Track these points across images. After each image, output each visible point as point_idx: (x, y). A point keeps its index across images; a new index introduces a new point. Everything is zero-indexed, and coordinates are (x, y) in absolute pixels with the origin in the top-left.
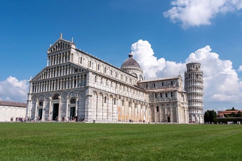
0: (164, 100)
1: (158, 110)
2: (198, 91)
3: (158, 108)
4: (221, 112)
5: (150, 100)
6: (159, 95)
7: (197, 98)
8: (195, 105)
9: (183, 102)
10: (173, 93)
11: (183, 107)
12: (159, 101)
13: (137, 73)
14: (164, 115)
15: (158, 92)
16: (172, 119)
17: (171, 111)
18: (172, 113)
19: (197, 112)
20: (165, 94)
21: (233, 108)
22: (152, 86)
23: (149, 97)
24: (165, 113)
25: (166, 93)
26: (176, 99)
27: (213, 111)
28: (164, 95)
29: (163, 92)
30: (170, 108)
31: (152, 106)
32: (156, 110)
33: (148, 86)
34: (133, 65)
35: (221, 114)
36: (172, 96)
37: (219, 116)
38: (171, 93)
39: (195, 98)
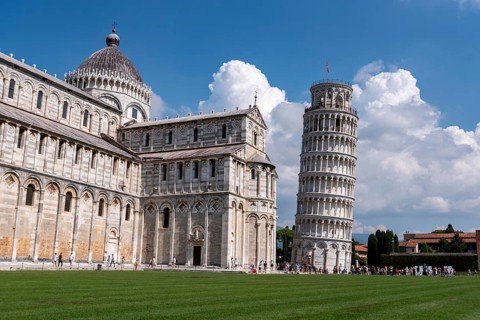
0: (188, 189)
1: (166, 224)
2: (340, 170)
3: (166, 213)
4: (413, 237)
5: (145, 186)
6: (174, 171)
7: (333, 192)
8: (325, 213)
9: (253, 195)
10: (217, 164)
11: (254, 215)
12: (172, 191)
13: (120, 97)
14: (182, 238)
15: (171, 161)
16: (205, 256)
17: (207, 225)
18: (207, 234)
19: (330, 235)
20: (192, 165)
21: (450, 226)
22: (163, 142)
23: (144, 177)
24: (186, 231)
25: (196, 163)
26: (224, 185)
27: (389, 233)
28: (189, 171)
29: (187, 160)
30: (202, 216)
31: (148, 207)
32: (159, 224)
33: (152, 138)
34: (111, 67)
35: (410, 243)
36: (213, 175)
37: (404, 249)
38: (213, 162)
39: (326, 192)
